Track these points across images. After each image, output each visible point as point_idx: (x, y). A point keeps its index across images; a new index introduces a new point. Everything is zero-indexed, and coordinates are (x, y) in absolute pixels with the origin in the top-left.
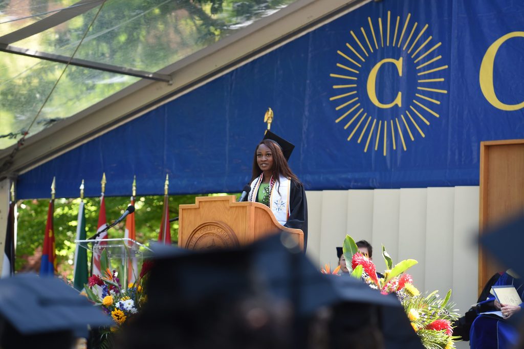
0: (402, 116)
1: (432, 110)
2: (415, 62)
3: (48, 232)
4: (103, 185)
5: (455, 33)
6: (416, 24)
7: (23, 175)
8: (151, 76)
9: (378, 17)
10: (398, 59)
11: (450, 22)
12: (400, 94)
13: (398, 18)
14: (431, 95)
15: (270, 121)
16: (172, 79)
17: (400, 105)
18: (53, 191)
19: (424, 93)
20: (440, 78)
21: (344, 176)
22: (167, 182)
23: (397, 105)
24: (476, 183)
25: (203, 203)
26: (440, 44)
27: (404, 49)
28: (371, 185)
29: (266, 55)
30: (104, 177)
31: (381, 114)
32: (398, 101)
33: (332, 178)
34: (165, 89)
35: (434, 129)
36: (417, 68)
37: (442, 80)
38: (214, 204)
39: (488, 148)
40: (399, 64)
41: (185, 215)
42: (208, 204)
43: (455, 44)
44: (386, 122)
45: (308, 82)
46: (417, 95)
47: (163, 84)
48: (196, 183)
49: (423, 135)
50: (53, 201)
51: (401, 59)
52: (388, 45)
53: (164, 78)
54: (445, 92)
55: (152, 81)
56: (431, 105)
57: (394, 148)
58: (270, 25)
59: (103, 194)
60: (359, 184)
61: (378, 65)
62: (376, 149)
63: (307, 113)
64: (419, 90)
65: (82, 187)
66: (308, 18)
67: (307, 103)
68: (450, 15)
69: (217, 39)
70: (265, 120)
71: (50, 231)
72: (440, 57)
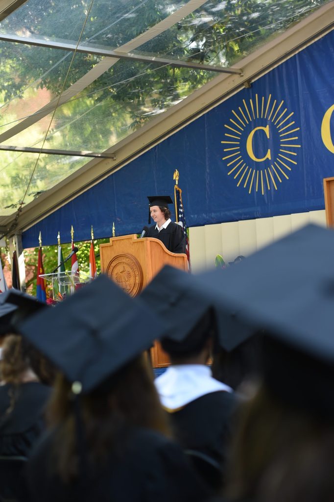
0: (272, 166)
1: (292, 160)
2: (277, 127)
3: (40, 269)
4: (72, 234)
5: (302, 105)
6: (275, 101)
7: (25, 232)
8: (100, 155)
9: (250, 99)
10: (265, 127)
11: (298, 97)
12: (269, 150)
13: (263, 98)
14: (290, 149)
15: (177, 179)
16: (115, 156)
17: (270, 159)
18: (40, 242)
19: (285, 148)
20: (295, 137)
21: (236, 212)
22: (114, 228)
23: (268, 158)
24: (323, 208)
25: (115, 242)
26: (293, 113)
27: (269, 119)
28: (256, 216)
29: (177, 132)
30: (72, 228)
31: (258, 166)
32: (269, 156)
33: (228, 213)
34: (111, 164)
35: (295, 173)
36: (279, 131)
37: (297, 138)
38: (122, 241)
39: (329, 182)
40: (267, 130)
41: (104, 252)
42: (118, 242)
43: (302, 113)
44: (261, 171)
45: (207, 148)
46: (281, 150)
47: (110, 160)
48: (138, 226)
49: (288, 178)
50: (41, 248)
51: (268, 126)
52: (258, 117)
53: (109, 156)
54: (300, 146)
55: (102, 159)
56: (291, 157)
57: (269, 189)
58: (177, 112)
59: (72, 240)
60: (248, 216)
61: (253, 132)
62: (257, 191)
63: (208, 170)
64: (281, 147)
65: (59, 237)
66: (202, 104)
67: (207, 163)
68: (298, 93)
69: (142, 125)
70: (174, 179)
71: (41, 268)
72: (294, 122)
